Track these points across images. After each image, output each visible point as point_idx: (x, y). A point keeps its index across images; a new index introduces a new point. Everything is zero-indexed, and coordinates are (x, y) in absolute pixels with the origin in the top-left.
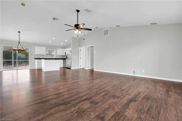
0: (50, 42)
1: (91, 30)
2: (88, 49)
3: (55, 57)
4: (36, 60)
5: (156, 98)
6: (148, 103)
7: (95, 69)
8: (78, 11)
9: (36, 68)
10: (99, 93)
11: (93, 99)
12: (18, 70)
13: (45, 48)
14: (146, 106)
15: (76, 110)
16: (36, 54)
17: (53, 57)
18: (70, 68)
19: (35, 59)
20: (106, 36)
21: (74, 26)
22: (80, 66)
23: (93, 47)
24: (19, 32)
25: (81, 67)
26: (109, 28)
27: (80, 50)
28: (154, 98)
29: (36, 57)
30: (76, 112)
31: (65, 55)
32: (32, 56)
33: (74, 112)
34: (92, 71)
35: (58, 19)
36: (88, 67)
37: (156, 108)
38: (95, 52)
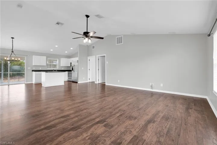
0: (52, 50)
1: (103, 38)
2: (99, 59)
3: (57, 68)
4: (34, 73)
5: (176, 117)
6: (168, 124)
7: (107, 83)
8: (87, 16)
9: (34, 83)
10: (113, 113)
11: (107, 122)
12: (10, 85)
13: (46, 57)
14: (166, 127)
15: (89, 136)
16: (33, 65)
17: (55, 69)
18: (77, 82)
19: (33, 71)
20: (119, 44)
21: (82, 34)
22: (89, 79)
23: (104, 56)
24: (13, 38)
25: (90, 81)
26: (123, 36)
27: (89, 60)
28: (173, 118)
29: (34, 69)
30: (89, 139)
31: (70, 66)
32: (29, 68)
33: (87, 138)
34: (103, 85)
35: (62, 24)
36: (98, 80)
37: (176, 129)
38: (107, 62)
